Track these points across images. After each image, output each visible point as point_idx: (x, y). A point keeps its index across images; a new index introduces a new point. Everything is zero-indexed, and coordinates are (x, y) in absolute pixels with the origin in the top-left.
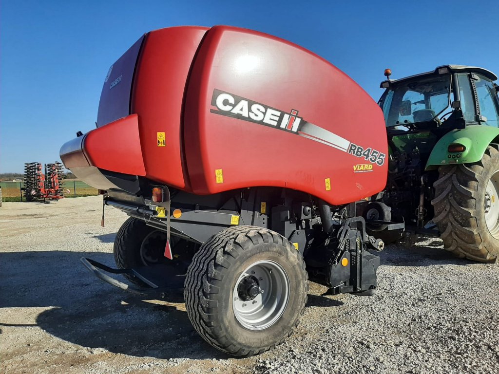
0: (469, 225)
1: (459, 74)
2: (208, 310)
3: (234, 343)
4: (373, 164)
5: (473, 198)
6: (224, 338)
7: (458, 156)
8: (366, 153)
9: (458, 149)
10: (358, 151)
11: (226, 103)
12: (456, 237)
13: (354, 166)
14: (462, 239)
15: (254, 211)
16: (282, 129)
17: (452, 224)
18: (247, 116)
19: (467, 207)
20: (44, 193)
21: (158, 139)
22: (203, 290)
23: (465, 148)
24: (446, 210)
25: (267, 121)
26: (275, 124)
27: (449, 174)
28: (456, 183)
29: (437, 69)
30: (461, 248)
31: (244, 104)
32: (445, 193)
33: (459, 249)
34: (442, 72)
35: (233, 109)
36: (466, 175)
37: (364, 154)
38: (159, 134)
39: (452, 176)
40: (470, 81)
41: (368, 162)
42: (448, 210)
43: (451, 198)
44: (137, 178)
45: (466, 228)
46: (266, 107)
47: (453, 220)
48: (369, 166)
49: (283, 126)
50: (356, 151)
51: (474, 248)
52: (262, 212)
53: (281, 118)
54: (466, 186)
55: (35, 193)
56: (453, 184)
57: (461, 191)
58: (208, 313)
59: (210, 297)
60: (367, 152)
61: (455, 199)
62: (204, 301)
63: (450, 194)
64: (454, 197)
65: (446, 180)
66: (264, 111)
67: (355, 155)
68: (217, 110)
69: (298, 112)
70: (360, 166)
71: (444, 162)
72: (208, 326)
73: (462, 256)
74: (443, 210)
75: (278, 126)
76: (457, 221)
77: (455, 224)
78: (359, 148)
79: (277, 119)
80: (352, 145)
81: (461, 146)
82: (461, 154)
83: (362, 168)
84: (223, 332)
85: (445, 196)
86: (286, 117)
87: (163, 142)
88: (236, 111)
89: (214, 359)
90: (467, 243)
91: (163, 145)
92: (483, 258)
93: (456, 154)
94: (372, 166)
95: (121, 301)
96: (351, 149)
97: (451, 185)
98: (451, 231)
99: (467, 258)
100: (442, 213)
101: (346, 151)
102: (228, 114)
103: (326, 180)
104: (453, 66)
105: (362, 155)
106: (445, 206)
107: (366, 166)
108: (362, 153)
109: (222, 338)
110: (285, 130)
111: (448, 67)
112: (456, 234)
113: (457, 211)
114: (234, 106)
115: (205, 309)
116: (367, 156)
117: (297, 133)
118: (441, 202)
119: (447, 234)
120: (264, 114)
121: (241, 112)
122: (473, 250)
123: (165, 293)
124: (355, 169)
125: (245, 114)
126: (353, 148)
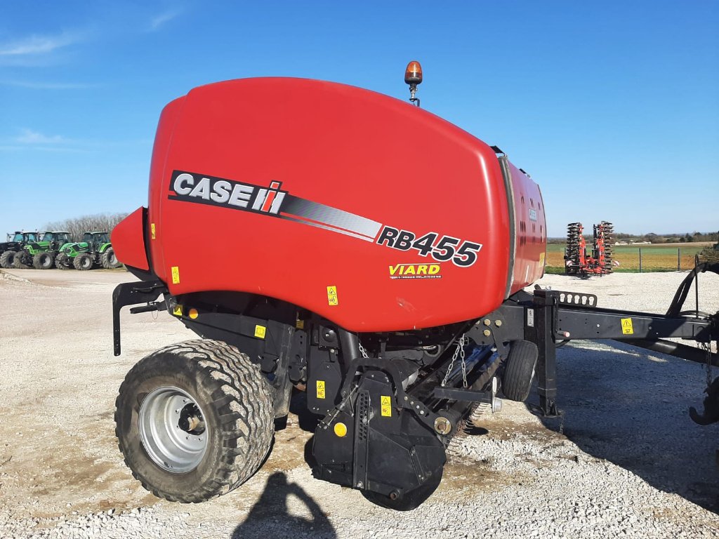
4: (441, 265)
8: (423, 243)
10: (401, 239)
11: (184, 185)
13: (391, 267)
16: (255, 211)
18: (208, 198)
20: (584, 264)
25: (233, 201)
26: (244, 204)
31: (205, 182)
35: (192, 191)
37: (416, 245)
41: (429, 261)
46: (233, 183)
48: (432, 267)
49: (256, 206)
50: (395, 240)
53: (254, 195)
55: (571, 265)
60: (426, 241)
66: (230, 188)
67: (393, 247)
68: (175, 195)
69: (281, 183)
70: (406, 268)
75: (249, 208)
78: (403, 234)
79: (248, 197)
80: (387, 230)
83: (411, 269)
86: (262, 192)
88: (195, 193)
94: (438, 268)
96: (384, 236)
101: (372, 241)
102: (187, 198)
103: (329, 288)
105: (411, 247)
107: (422, 268)
108: (412, 242)
110: (259, 212)
114: (192, 187)
116: (426, 249)
117: (277, 215)
120: (230, 192)
121: (200, 194)
124: (392, 271)
125: (205, 195)
126: (389, 234)
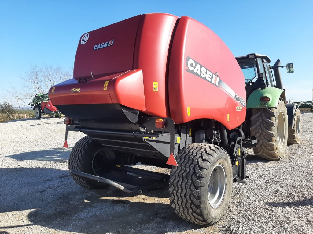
0: (271, 141)
1: (259, 59)
2: (199, 197)
3: (210, 217)
5: (274, 126)
6: (206, 215)
7: (267, 103)
9: (266, 99)
11: (192, 65)
12: (264, 147)
14: (267, 149)
15: (186, 134)
17: (262, 140)
18: (200, 74)
19: (271, 131)
21: (154, 87)
22: (194, 185)
23: (269, 99)
24: (259, 133)
25: (207, 78)
26: (210, 80)
27: (260, 113)
28: (264, 117)
29: (248, 55)
30: (265, 153)
31: (198, 67)
32: (258, 124)
33: (264, 154)
34: (250, 57)
35: (194, 69)
36: (269, 114)
38: (154, 83)
39: (261, 114)
40: (263, 63)
42: (260, 132)
43: (262, 126)
44: (138, 112)
45: (270, 142)
46: (207, 70)
47: (263, 138)
48: (241, 107)
49: (213, 81)
50: (237, 98)
51: (273, 153)
52: (190, 135)
54: (270, 119)
56: (263, 118)
57: (268, 122)
58: (199, 199)
59: (200, 189)
61: (264, 126)
62: (196, 192)
63: (262, 124)
64: (264, 125)
65: (258, 116)
66: (206, 72)
67: (237, 101)
68: (189, 69)
69: (218, 73)
71: (258, 106)
72: (198, 208)
73: (264, 157)
74: (257, 132)
75: (211, 82)
76: (266, 139)
77: (264, 140)
79: (211, 77)
80: (236, 95)
81: (268, 98)
82: (268, 102)
83: (239, 108)
84: (206, 211)
85: (258, 125)
86: (214, 76)
87: (156, 88)
89: (193, 230)
90: (269, 150)
91: (156, 91)
92: (276, 158)
93: (265, 102)
95: (84, 200)
96: (235, 97)
97: (261, 119)
98: (261, 144)
99: (267, 159)
100: (257, 135)
102: (192, 72)
103: (228, 115)
104: (257, 54)
105: (239, 101)
106: (259, 131)
108: (239, 99)
109: (205, 215)
110: (213, 84)
111: (254, 54)
112: (264, 146)
113: (266, 133)
114: (195, 67)
115: (196, 197)
117: (218, 86)
118: (256, 128)
119: (259, 146)
120: (206, 74)
121: (197, 72)
122: (272, 154)
123: (142, 191)
124: (237, 109)
